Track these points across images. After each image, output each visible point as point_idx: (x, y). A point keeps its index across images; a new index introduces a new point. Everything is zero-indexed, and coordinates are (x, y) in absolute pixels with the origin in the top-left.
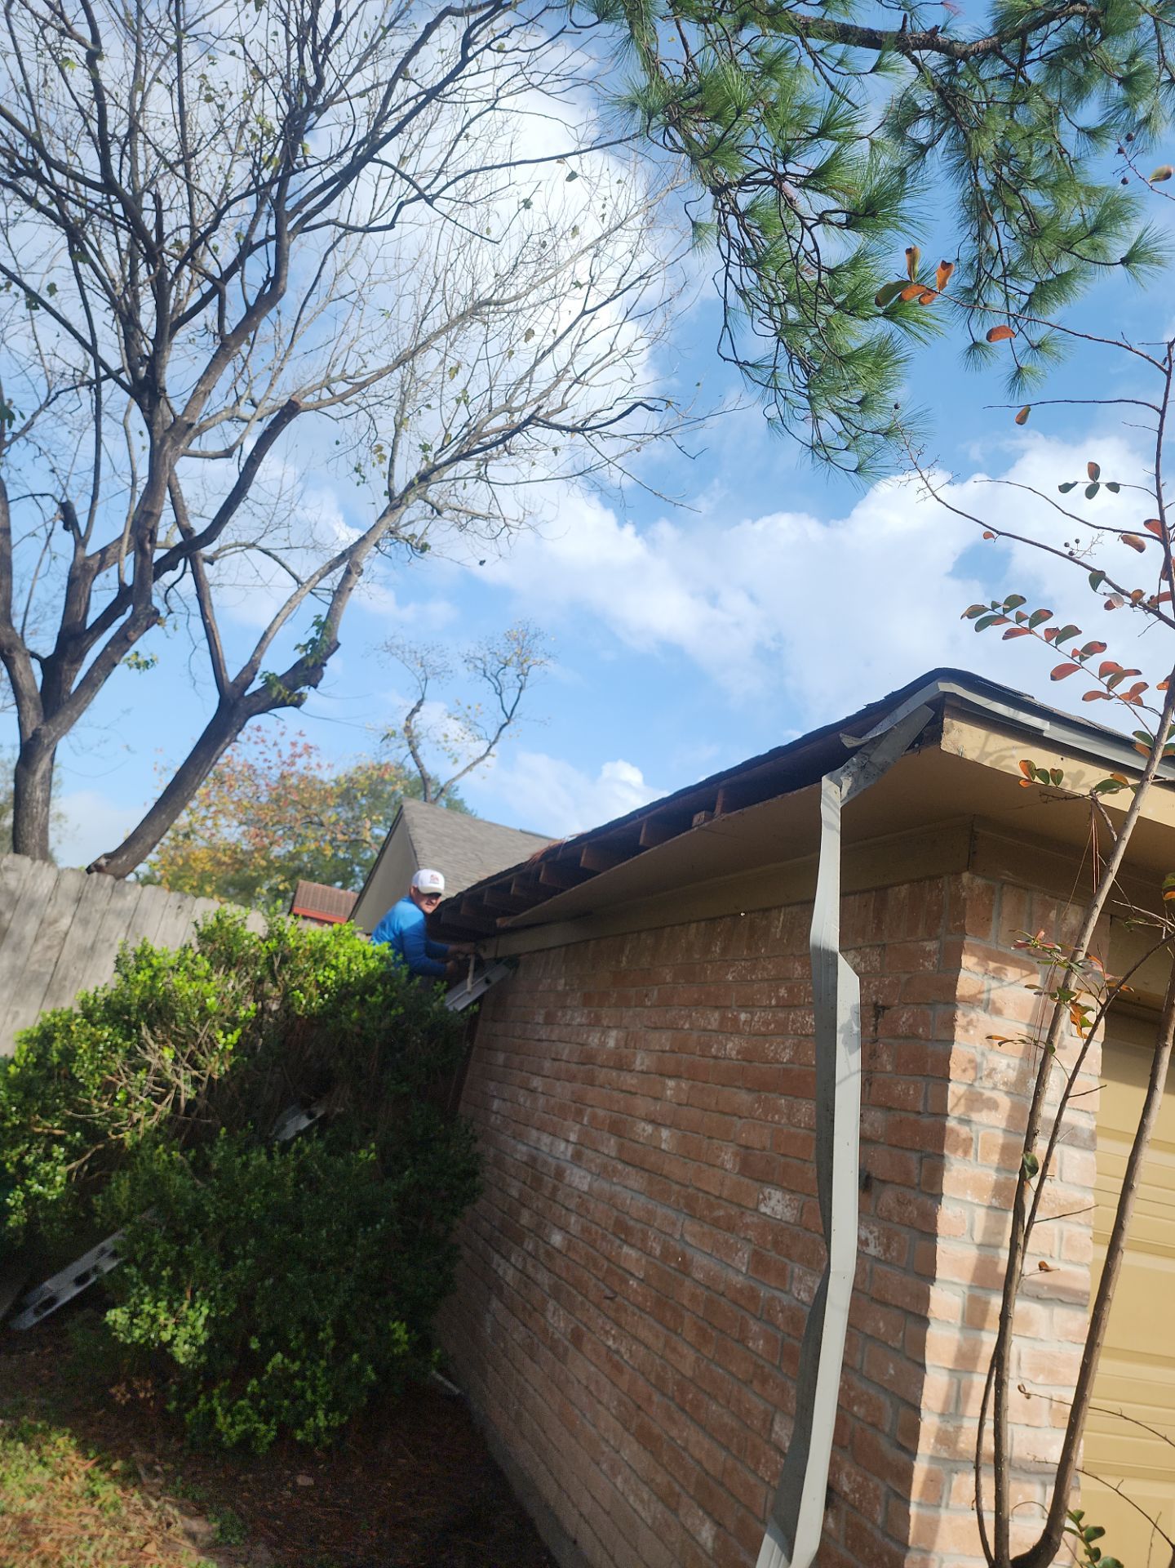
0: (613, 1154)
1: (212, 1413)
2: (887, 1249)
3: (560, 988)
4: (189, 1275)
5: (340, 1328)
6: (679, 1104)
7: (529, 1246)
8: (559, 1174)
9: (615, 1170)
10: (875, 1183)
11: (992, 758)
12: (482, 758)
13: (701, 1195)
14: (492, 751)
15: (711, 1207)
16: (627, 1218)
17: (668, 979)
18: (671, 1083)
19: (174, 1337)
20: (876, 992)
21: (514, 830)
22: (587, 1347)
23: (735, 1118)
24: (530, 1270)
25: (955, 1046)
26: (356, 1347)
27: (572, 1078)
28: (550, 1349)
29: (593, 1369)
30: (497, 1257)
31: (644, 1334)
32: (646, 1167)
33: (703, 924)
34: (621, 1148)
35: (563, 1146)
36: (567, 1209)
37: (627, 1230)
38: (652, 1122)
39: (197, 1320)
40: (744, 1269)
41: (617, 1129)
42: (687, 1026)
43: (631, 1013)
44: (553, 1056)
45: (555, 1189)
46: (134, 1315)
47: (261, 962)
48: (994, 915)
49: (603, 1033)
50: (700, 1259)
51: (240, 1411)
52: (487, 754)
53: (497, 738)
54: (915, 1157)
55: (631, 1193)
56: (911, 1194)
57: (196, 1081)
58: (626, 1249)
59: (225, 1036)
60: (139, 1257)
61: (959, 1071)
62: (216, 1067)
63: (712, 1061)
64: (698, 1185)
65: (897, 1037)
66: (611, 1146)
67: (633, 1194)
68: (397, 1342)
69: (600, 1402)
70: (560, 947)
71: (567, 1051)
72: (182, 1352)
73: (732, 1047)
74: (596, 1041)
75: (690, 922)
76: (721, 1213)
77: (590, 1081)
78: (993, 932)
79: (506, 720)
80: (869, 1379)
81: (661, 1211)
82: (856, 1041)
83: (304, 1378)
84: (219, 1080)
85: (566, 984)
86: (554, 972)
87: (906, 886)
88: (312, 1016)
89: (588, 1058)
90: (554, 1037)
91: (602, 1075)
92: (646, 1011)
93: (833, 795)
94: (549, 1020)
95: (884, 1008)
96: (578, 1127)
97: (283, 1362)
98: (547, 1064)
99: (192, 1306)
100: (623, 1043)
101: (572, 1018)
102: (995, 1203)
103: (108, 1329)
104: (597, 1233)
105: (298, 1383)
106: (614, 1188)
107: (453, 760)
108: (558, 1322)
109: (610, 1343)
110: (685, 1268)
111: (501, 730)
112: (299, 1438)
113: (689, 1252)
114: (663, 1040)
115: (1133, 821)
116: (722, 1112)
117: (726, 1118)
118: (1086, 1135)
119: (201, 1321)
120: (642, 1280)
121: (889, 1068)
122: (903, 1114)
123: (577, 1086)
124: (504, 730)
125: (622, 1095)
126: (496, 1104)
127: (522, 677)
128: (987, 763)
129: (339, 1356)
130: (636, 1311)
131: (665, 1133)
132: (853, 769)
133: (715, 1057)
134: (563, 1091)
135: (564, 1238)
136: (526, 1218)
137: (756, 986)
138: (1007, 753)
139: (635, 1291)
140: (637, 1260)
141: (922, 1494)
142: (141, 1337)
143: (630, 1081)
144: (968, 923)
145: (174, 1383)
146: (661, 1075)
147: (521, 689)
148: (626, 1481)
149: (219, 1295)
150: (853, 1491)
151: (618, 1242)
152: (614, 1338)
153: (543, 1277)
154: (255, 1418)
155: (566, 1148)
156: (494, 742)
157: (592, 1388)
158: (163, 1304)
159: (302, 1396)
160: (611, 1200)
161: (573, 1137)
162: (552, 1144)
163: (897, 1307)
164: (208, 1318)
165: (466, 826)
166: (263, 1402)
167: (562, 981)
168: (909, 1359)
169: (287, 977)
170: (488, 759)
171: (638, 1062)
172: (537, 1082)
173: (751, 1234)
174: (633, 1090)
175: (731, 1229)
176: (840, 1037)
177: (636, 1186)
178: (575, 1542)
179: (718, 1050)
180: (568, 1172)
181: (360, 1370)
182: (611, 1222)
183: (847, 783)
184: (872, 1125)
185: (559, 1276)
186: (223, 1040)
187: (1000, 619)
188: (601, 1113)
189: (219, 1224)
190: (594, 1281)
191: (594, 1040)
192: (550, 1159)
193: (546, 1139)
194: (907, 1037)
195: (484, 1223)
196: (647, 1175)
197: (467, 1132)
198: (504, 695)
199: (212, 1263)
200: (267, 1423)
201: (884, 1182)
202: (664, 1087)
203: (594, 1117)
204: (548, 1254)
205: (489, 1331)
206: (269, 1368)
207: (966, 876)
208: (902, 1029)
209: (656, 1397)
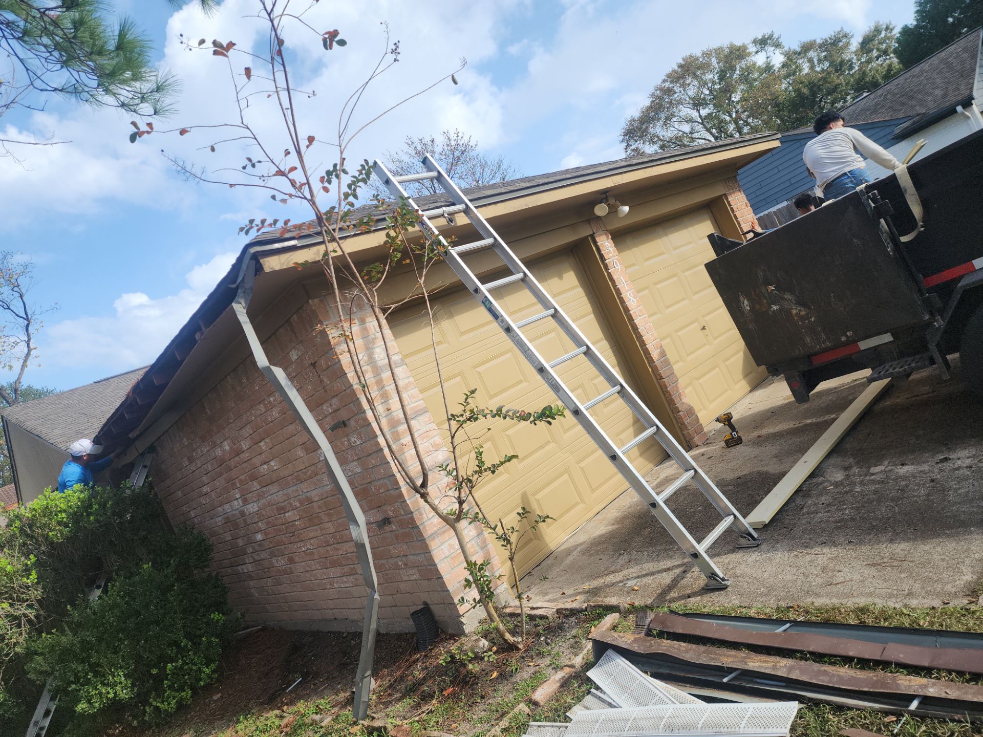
0: (259, 488)
1: (157, 708)
2: (361, 438)
3: (186, 444)
4: (102, 667)
5: (188, 636)
6: (270, 449)
7: (250, 550)
8: (243, 514)
9: (263, 492)
10: (347, 422)
11: (285, 264)
12: (28, 354)
13: (299, 472)
14: (32, 346)
15: (305, 474)
16: (280, 504)
17: (233, 405)
18: (262, 444)
19: (115, 693)
20: (309, 359)
21: (91, 384)
22: (297, 559)
23: (293, 437)
24: (257, 558)
25: (342, 361)
26: (201, 636)
27: (221, 474)
28: (285, 574)
29: (303, 564)
30: (239, 568)
31: (312, 535)
32: (275, 480)
33: (232, 374)
34: (260, 483)
35: (236, 502)
36: (255, 523)
37: (283, 508)
38: (265, 463)
39: (120, 679)
40: (328, 483)
41: (253, 478)
42: (253, 418)
43: (227, 430)
44: (205, 473)
45: (245, 521)
46: (89, 701)
47: (18, 535)
48: (328, 309)
49: (221, 447)
50: (313, 493)
51: (168, 697)
52: (29, 350)
53: (28, 336)
54: (352, 405)
55: (275, 494)
56: (357, 417)
57: (30, 606)
58: (287, 515)
59: (28, 578)
60: (72, 679)
61: (348, 369)
62: (36, 594)
63: (271, 424)
64: (296, 470)
65: (324, 371)
66: (255, 485)
67: (276, 494)
68: (218, 621)
69: (313, 571)
70: (172, 426)
71: (210, 467)
72: (124, 694)
73: (275, 413)
74: (220, 452)
75: (226, 377)
76: (310, 472)
77: (230, 469)
78: (331, 315)
79: (26, 322)
80: (379, 480)
81: (290, 490)
82: (292, 387)
83: (187, 664)
84: (42, 598)
85: (188, 440)
86: (177, 439)
87: (295, 315)
88: (67, 538)
89: (222, 461)
90: (199, 465)
91: (232, 463)
92: (233, 424)
93: (240, 309)
94: (191, 460)
95: (315, 363)
96: (237, 490)
97: (173, 666)
98: (204, 478)
99: (114, 676)
100: (232, 444)
101: (202, 451)
102: (383, 401)
103: (82, 715)
104: (272, 520)
105: (186, 667)
106: (267, 499)
107: (7, 368)
108: (280, 562)
109: (303, 549)
110: (310, 501)
111: (27, 330)
112: (202, 684)
113: (308, 494)
114: (248, 430)
115: (347, 256)
116: (287, 439)
117: (291, 439)
118: (400, 361)
119: (123, 679)
120: (300, 519)
121: (328, 382)
122: (341, 394)
123: (225, 476)
124: (30, 328)
125: (246, 463)
126: (192, 514)
127: (16, 289)
128: (285, 267)
129: (196, 644)
130: (305, 530)
131: (272, 463)
132: (241, 295)
133: (272, 422)
134: (220, 482)
135: (262, 534)
136: (240, 542)
137: (269, 384)
138: (289, 259)
139: (300, 524)
140: (293, 514)
141: (408, 496)
142: (100, 705)
143: (245, 456)
144: (321, 318)
145: (128, 716)
146: (256, 444)
147: (21, 296)
148: (337, 583)
149: (123, 664)
150: (393, 513)
151: (282, 515)
152: (303, 546)
153: (264, 555)
154: (177, 694)
155: (238, 502)
156: (29, 340)
157: (307, 569)
158: (99, 686)
159: (191, 670)
160: (270, 504)
161: (238, 496)
162: (231, 506)
163: (373, 453)
164: (125, 675)
165: (57, 402)
166: (176, 685)
167: (185, 440)
168: (384, 464)
169: (40, 531)
170: (33, 352)
171: (244, 446)
172: (205, 489)
173: (323, 470)
174: (249, 458)
175: (316, 475)
176: (286, 389)
177: (275, 491)
178: (336, 619)
179: (271, 418)
180: (245, 510)
181: (210, 642)
182: (275, 511)
183: (243, 302)
184: (335, 405)
185: (269, 548)
186: (29, 581)
187: (251, 227)
188: (242, 477)
189: (99, 640)
190: (283, 536)
191: (219, 452)
192: (234, 512)
193: (227, 506)
194: (328, 368)
195: (224, 561)
196: (276, 483)
197: (186, 528)
198: (11, 307)
199: (109, 656)
200: (184, 691)
201: (349, 420)
202: (260, 447)
203: (241, 481)
204: (259, 545)
205: (257, 595)
206: (168, 672)
207: (310, 301)
208: (325, 367)
209: (329, 548)
